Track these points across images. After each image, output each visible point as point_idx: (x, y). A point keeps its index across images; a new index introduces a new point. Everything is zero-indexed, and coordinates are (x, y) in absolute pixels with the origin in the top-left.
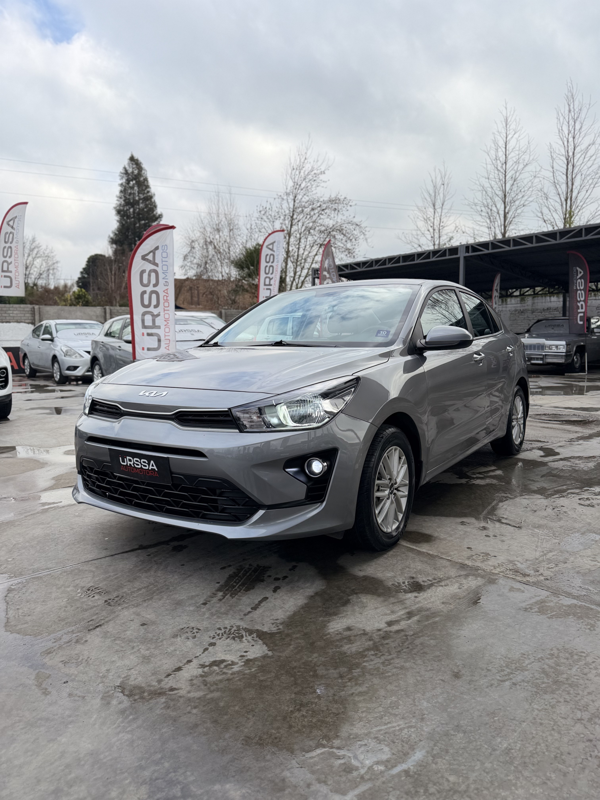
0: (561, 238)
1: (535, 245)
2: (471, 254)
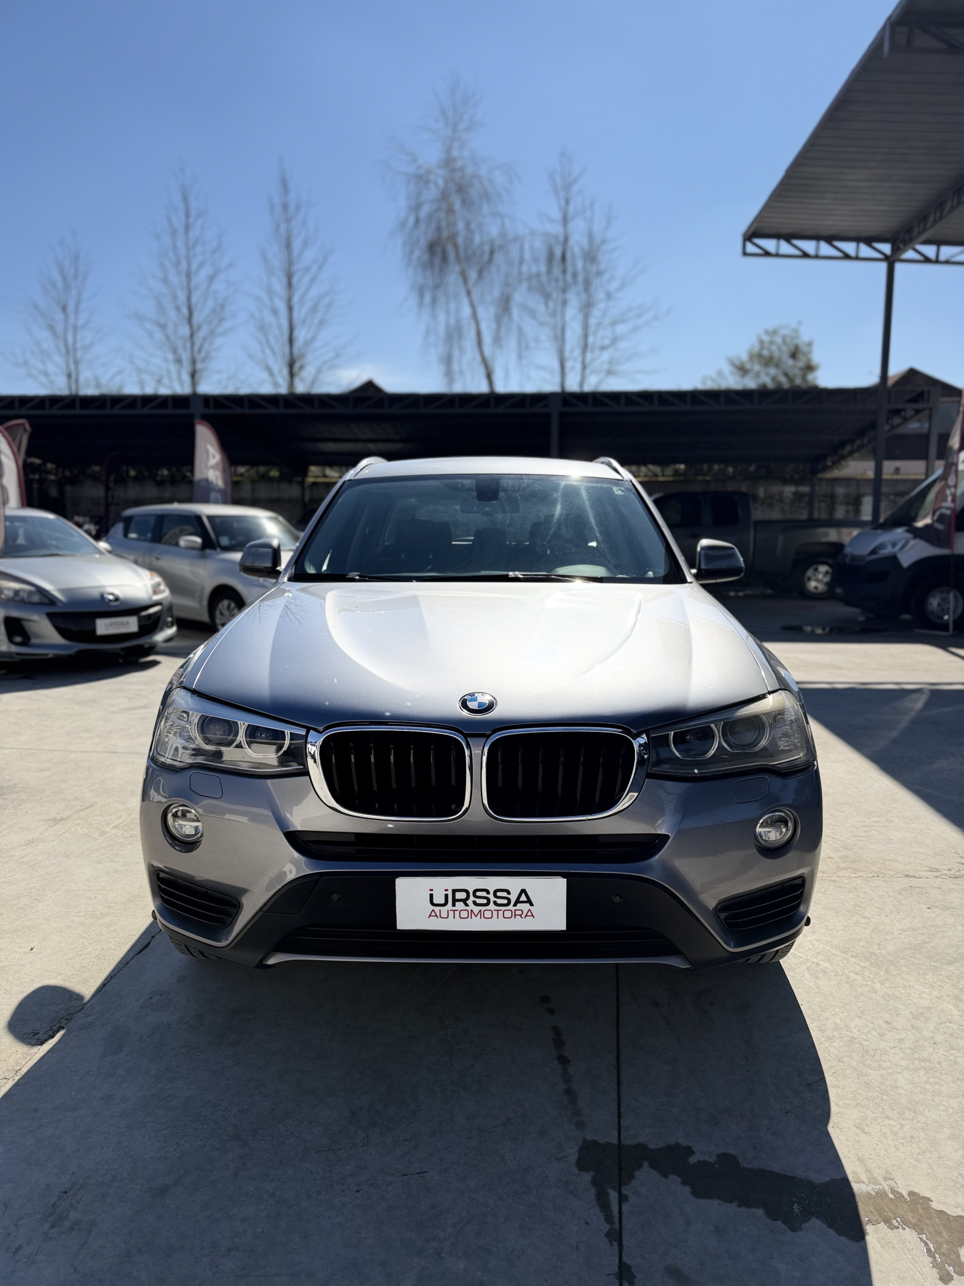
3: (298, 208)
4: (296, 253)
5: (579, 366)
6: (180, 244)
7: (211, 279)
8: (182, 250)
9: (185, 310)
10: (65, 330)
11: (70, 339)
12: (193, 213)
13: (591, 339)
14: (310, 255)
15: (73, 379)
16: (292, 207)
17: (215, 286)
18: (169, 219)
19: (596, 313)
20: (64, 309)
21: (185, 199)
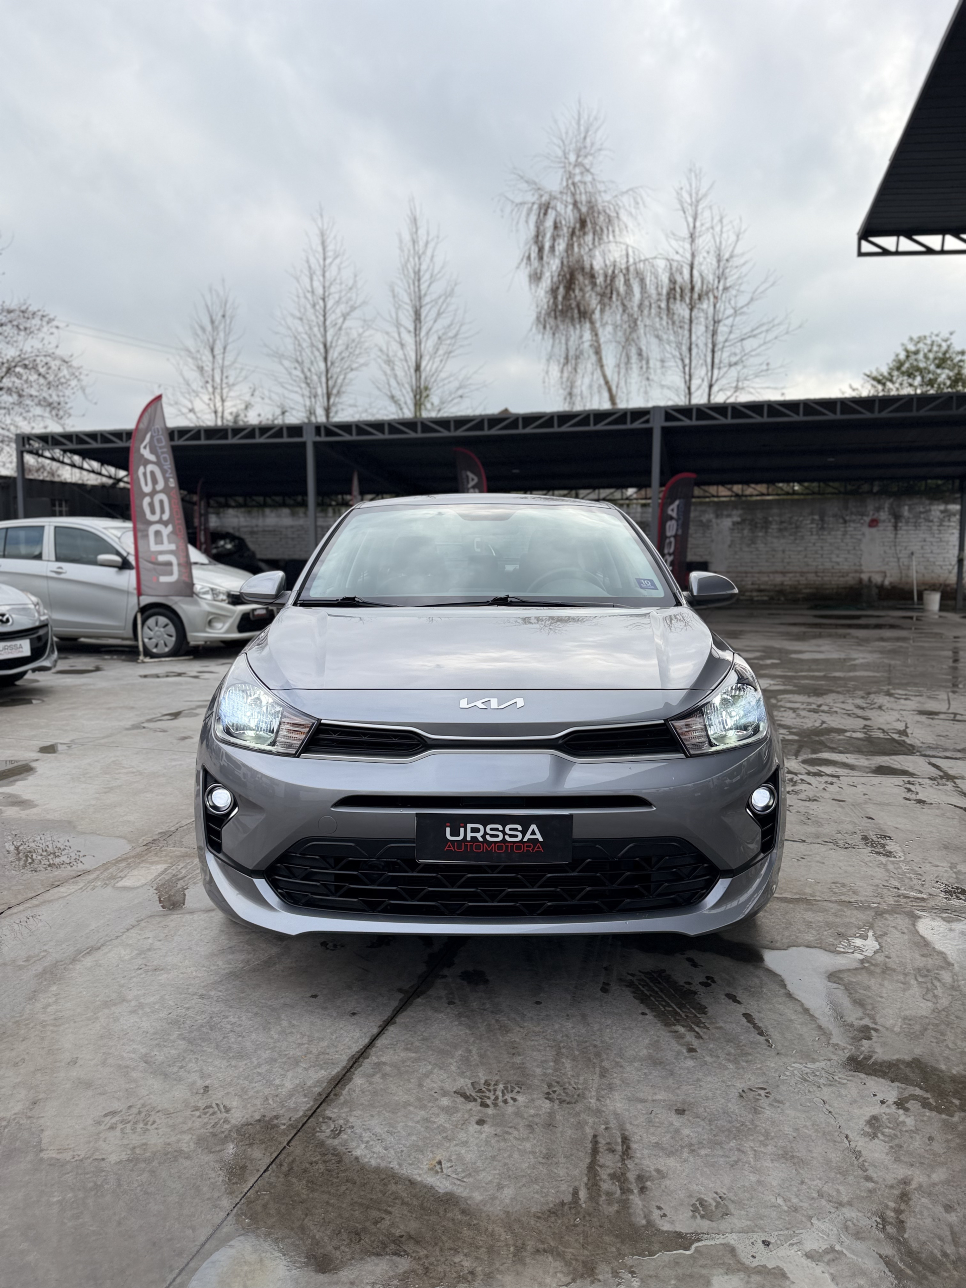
0: (456, 428)
1: (420, 435)
2: (323, 439)
3: (427, 243)
4: (424, 287)
5: (706, 385)
6: (317, 285)
7: (345, 316)
8: (320, 291)
9: (321, 347)
10: (213, 370)
11: (218, 379)
12: (330, 254)
13: (717, 355)
14: (437, 289)
15: (219, 415)
16: (421, 243)
17: (348, 324)
18: (308, 261)
19: (722, 329)
20: (212, 350)
21: (323, 244)
